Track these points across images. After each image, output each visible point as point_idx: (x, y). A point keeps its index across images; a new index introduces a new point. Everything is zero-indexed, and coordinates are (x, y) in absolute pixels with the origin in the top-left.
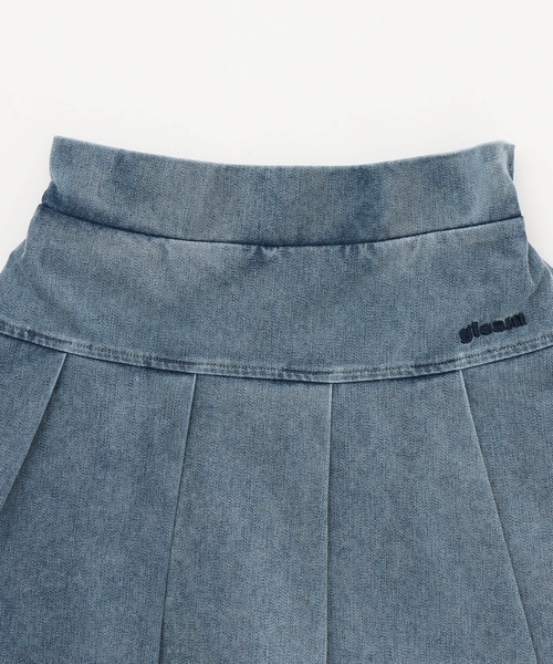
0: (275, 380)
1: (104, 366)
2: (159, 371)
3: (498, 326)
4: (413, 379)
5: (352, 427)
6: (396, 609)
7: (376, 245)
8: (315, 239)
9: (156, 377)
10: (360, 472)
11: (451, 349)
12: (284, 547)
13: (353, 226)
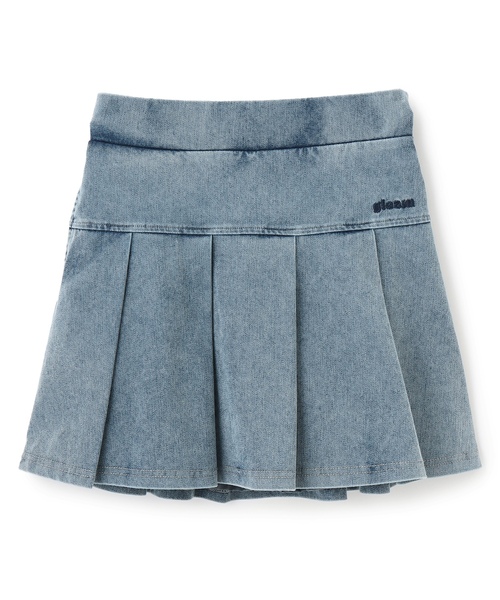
0: (260, 235)
1: (156, 236)
2: (189, 235)
3: (397, 205)
4: (344, 232)
5: (308, 263)
6: (336, 377)
7: (319, 148)
8: (279, 145)
9: (187, 239)
10: (313, 290)
11: (368, 216)
12: (271, 338)
13: (303, 136)
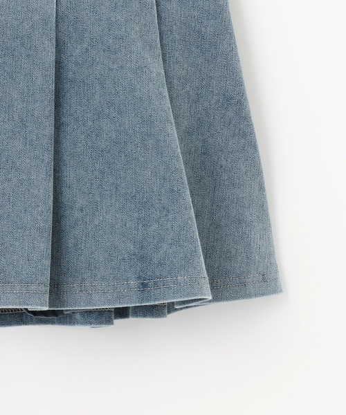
5: (71, 29)
12: (22, 120)
